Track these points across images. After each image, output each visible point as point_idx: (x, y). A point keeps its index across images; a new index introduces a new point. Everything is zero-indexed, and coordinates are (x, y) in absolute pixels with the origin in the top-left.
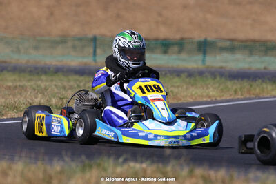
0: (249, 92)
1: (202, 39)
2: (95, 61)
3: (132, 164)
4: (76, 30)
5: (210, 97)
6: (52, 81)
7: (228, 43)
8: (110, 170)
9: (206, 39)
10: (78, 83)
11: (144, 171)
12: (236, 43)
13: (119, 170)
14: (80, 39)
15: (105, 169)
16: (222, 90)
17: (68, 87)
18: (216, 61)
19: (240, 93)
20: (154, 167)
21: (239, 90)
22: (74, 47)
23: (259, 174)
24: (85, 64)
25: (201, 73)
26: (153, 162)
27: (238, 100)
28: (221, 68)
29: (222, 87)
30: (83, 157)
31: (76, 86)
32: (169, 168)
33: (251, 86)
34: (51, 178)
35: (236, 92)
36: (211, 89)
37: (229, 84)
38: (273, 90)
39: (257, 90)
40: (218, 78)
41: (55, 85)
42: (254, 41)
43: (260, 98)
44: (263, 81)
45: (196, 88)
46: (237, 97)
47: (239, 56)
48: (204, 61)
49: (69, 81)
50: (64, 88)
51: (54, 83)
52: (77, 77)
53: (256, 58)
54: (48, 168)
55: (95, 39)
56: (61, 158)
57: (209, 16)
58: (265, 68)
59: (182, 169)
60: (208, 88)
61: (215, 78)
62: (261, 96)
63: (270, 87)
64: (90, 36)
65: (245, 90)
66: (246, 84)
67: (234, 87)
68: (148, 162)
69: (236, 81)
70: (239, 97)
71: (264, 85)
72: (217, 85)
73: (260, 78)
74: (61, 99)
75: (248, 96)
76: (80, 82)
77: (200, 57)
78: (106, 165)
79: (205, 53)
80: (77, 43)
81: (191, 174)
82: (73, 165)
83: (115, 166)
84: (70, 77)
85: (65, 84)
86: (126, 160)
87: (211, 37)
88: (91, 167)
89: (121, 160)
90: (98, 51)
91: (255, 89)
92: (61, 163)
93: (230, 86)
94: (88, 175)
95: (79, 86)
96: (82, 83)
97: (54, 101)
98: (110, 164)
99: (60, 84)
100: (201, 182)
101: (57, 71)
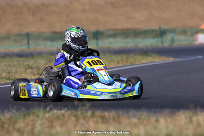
0: (126, 61)
1: (95, 30)
2: (29, 48)
3: (55, 111)
4: (16, 30)
7: (111, 32)
8: (41, 117)
9: (97, 31)
11: (63, 115)
12: (116, 32)
13: (47, 115)
14: (19, 35)
16: (109, 61)
17: (12, 65)
18: (105, 43)
19: (121, 62)
20: (69, 112)
22: (16, 41)
24: (23, 50)
26: (69, 109)
27: (120, 67)
28: (108, 47)
29: (109, 59)
30: (24, 109)
31: (17, 64)
32: (79, 113)
33: (127, 58)
34: (3, 123)
35: (118, 62)
37: (114, 57)
38: (141, 59)
39: (132, 60)
40: (107, 54)
41: (5, 65)
42: (128, 30)
44: (135, 54)
47: (119, 40)
48: (97, 44)
49: (13, 61)
50: (10, 66)
51: (3, 63)
52: (18, 59)
53: (129, 40)
54: (2, 117)
55: (28, 35)
56: (9, 110)
57: (98, 16)
58: (136, 46)
59: (87, 113)
61: (105, 54)
62: (134, 64)
63: (139, 58)
64: (25, 32)
65: (124, 60)
66: (124, 56)
67: (117, 59)
68: (66, 109)
70: (121, 65)
71: (136, 57)
72: (106, 58)
73: (132, 52)
74: (9, 73)
75: (126, 64)
76: (20, 61)
77: (95, 42)
78: (39, 114)
79: (97, 39)
81: (93, 116)
82: (17, 115)
83: (45, 113)
84: (14, 59)
85: (11, 63)
86: (51, 109)
87: (101, 29)
88: (29, 114)
89: (48, 109)
90: (31, 42)
91: (130, 60)
92: (10, 113)
93: (114, 59)
94: (27, 120)
95: (19, 64)
96: (21, 63)
97: (4, 75)
98: (41, 112)
99: (7, 64)
100: (100, 120)
101: (5, 56)
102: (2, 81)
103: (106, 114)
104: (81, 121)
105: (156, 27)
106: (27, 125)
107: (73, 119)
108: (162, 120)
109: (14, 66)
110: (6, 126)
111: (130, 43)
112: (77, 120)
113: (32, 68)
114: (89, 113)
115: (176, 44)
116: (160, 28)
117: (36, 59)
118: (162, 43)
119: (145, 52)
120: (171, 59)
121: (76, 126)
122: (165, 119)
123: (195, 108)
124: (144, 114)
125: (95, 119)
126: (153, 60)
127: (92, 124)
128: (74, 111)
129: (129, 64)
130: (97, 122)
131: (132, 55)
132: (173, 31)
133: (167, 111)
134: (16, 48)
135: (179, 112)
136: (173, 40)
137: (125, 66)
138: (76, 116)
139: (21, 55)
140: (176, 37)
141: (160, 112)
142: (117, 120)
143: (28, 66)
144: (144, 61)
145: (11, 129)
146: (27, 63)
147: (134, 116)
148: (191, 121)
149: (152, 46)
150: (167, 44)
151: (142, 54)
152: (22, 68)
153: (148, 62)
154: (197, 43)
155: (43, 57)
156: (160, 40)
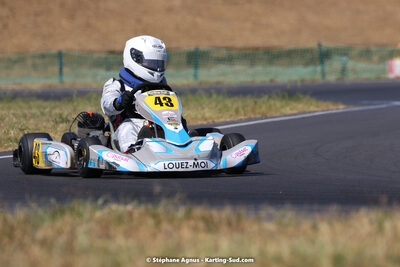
0: (253, 111)
1: (192, 48)
2: (62, 82)
3: (114, 207)
4: (36, 46)
5: (206, 119)
6: (9, 108)
7: (223, 53)
8: (87, 215)
9: (197, 49)
10: (42, 110)
11: (130, 214)
12: (234, 52)
13: (98, 214)
14: (43, 56)
15: (80, 215)
16: (220, 110)
17: (29, 115)
18: (211, 75)
19: (242, 112)
20: (142, 208)
21: (240, 109)
22: (35, 67)
23: (271, 210)
24: (50, 86)
25: (193, 91)
26: (140, 202)
28: (218, 83)
29: (219, 106)
30: (53, 201)
31: (39, 113)
32: (161, 209)
33: (256, 103)
34: (12, 228)
35: (237, 111)
36: (206, 110)
37: (229, 102)
38: (282, 107)
39: (264, 109)
40: (215, 96)
41: (14, 114)
42: (257, 49)
43: (266, 118)
44: (270, 97)
45: (188, 109)
46: (240, 118)
47: (238, 67)
48: (195, 76)
49: (30, 108)
50: (25, 116)
51: (12, 111)
52: (40, 102)
53: (259, 68)
54: (9, 217)
55: (60, 55)
56: (24, 203)
57: (199, 20)
58: (272, 81)
59: (177, 210)
60: (203, 108)
61: (210, 95)
62: (268, 115)
63: (278, 104)
64: (54, 51)
65: (249, 108)
66: (249, 101)
67: (235, 106)
68: (135, 203)
69: (236, 98)
70: (242, 117)
71: (272, 102)
72: (214, 104)
73: (265, 93)
74: (21, 130)
75: (252, 116)
76: (45, 108)
77: (191, 71)
78: (81, 209)
79: (196, 67)
80: (38, 61)
81: (188, 216)
82: (41, 212)
83: (94, 209)
84: (32, 103)
85: (26, 112)
86: (106, 202)
87: (204, 46)
88: (62, 212)
89: (100, 201)
90: (66, 70)
91: (260, 107)
92: (25, 210)
93: (230, 105)
94: (59, 223)
95: (43, 114)
96: (47, 110)
97: (12, 133)
98: (86, 208)
99: (19, 112)
100: (201, 225)
101: (15, 96)
102: (10, 146)
103: (215, 213)
104: (165, 226)
105: (312, 44)
106: (60, 232)
107: (150, 222)
108: (324, 227)
109: (33, 116)
110: (18, 233)
111: (260, 74)
112: (158, 223)
113: (67, 121)
114: (181, 212)
115: (350, 78)
116: (320, 45)
117: (75, 104)
118: (323, 74)
119: (291, 92)
120: (341, 108)
121: (154, 235)
122: (330, 224)
123: (390, 203)
124: (289, 214)
125: (192, 223)
126: (306, 109)
127: (186, 233)
128: (150, 206)
129: (258, 116)
130: (195, 229)
131: (265, 98)
132: (344, 52)
133: (334, 208)
134: (36, 82)
135: (357, 211)
136: (344, 70)
137: (250, 120)
138: (155, 216)
139: (46, 96)
140: (351, 64)
141: (319, 211)
142: (234, 226)
143: (61, 116)
144: (287, 110)
145: (27, 240)
146: (57, 111)
147: (270, 218)
148: (380, 228)
149: (302, 81)
150: (332, 78)
151: (283, 97)
152: (48, 121)
153: (295, 112)
154: (391, 76)
155: (89, 99)
156: (319, 68)
